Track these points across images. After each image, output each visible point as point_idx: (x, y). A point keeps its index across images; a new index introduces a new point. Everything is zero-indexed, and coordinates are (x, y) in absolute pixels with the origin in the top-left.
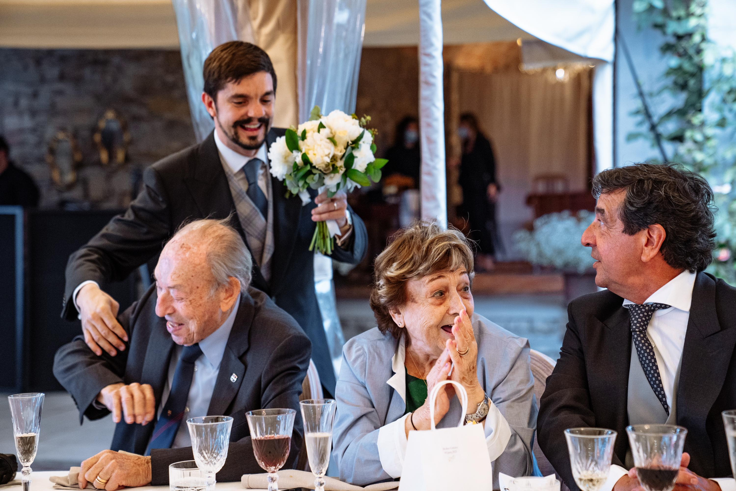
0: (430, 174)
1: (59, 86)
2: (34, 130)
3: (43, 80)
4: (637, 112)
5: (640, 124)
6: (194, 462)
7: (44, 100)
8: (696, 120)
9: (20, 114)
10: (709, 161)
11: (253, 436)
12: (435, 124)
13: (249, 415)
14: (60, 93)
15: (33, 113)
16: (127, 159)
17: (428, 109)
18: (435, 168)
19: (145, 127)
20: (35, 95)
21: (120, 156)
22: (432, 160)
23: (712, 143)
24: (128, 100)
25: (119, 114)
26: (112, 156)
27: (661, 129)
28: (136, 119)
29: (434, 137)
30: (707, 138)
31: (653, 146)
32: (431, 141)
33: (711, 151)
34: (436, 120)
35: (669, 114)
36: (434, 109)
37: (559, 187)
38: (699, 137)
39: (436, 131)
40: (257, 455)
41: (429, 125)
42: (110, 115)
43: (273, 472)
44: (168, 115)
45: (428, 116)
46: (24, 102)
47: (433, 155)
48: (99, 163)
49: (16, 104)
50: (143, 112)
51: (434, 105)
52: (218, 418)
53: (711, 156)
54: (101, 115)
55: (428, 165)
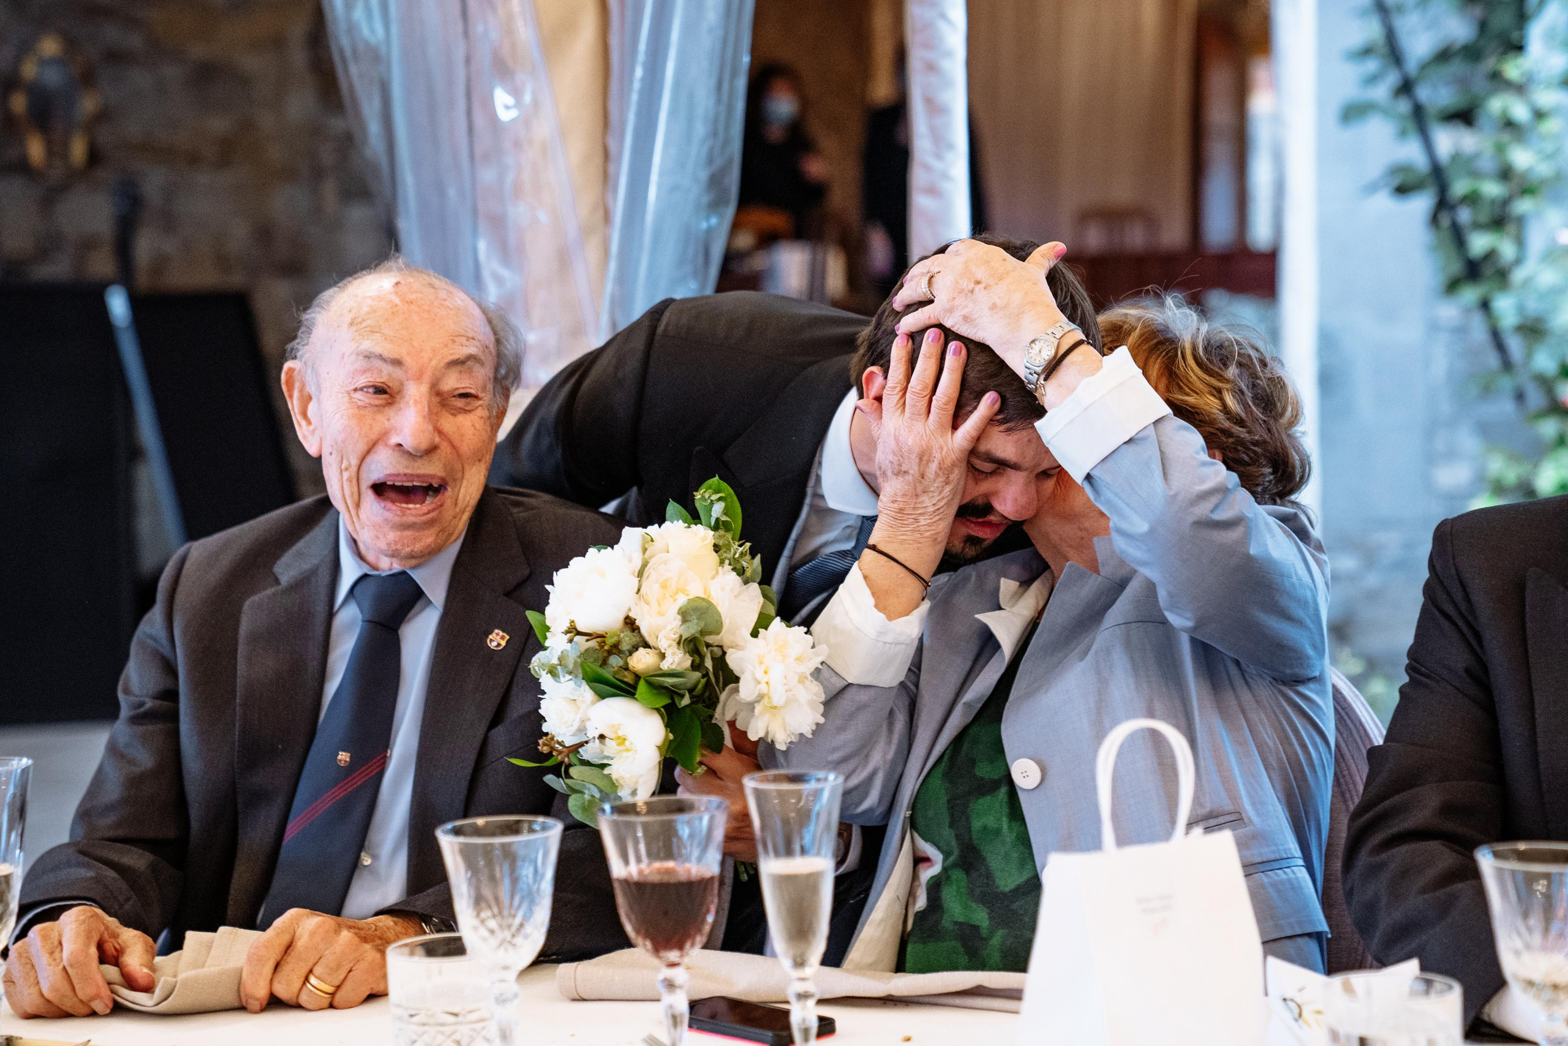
0: (933, 191)
4: (1366, 52)
5: (1372, 80)
6: (459, 939)
8: (1513, 69)
10: (1544, 169)
11: (618, 869)
12: (945, 64)
13: (604, 817)
16: (94, 157)
17: (929, 25)
18: (946, 176)
19: (139, 78)
21: (78, 150)
22: (939, 156)
23: (1550, 126)
25: (71, 43)
26: (56, 149)
27: (1424, 93)
28: (116, 57)
29: (944, 97)
30: (1539, 115)
31: (1403, 134)
32: (935, 108)
33: (1549, 147)
34: (949, 54)
35: (1443, 56)
36: (942, 25)
37: (1135, 238)
38: (1520, 112)
39: (949, 84)
40: (630, 920)
41: (931, 68)
42: (50, 46)
43: (673, 965)
45: (929, 46)
47: (941, 142)
48: (22, 167)
50: (135, 41)
51: (943, 16)
52: (518, 822)
53: (1550, 157)
54: (26, 48)
55: (928, 168)
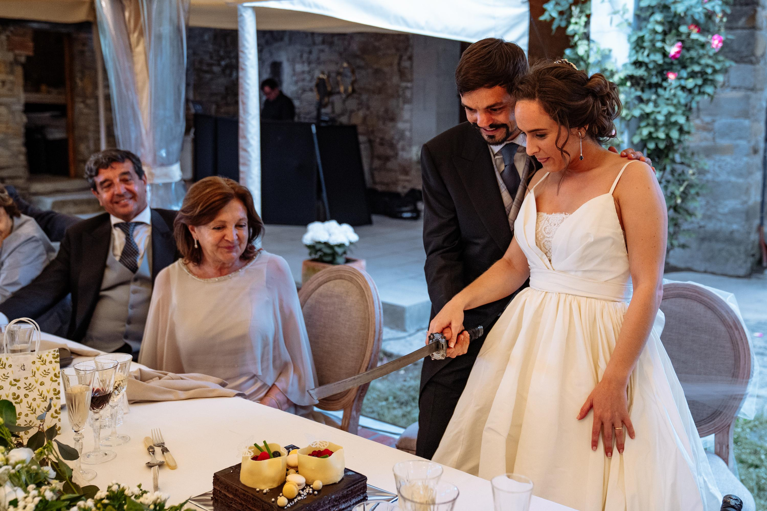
1: (322, 47)
2: (309, 72)
3: (314, 44)
7: (314, 56)
9: (303, 62)
14: (322, 51)
15: (309, 63)
16: (353, 91)
19: (363, 72)
20: (310, 52)
21: (350, 89)
24: (356, 56)
25: (349, 64)
28: (360, 67)
42: (345, 64)
44: (376, 66)
46: (305, 56)
48: (339, 93)
49: (301, 56)
50: (362, 63)
54: (341, 65)
